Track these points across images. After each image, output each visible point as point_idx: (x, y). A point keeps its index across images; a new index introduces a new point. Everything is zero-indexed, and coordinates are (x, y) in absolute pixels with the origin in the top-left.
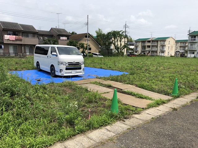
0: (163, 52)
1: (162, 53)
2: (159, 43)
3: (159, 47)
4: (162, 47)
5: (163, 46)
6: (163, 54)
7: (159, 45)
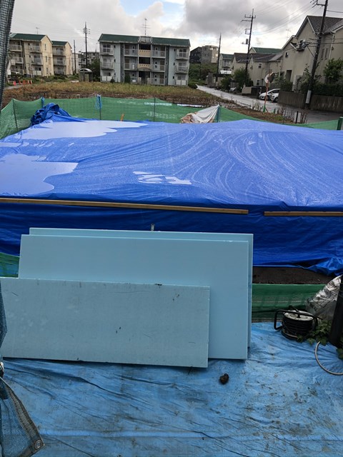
0: (39, 67)
1: (36, 69)
2: (26, 46)
3: (27, 57)
4: (35, 57)
5: (37, 54)
6: (39, 73)
7: (26, 52)
